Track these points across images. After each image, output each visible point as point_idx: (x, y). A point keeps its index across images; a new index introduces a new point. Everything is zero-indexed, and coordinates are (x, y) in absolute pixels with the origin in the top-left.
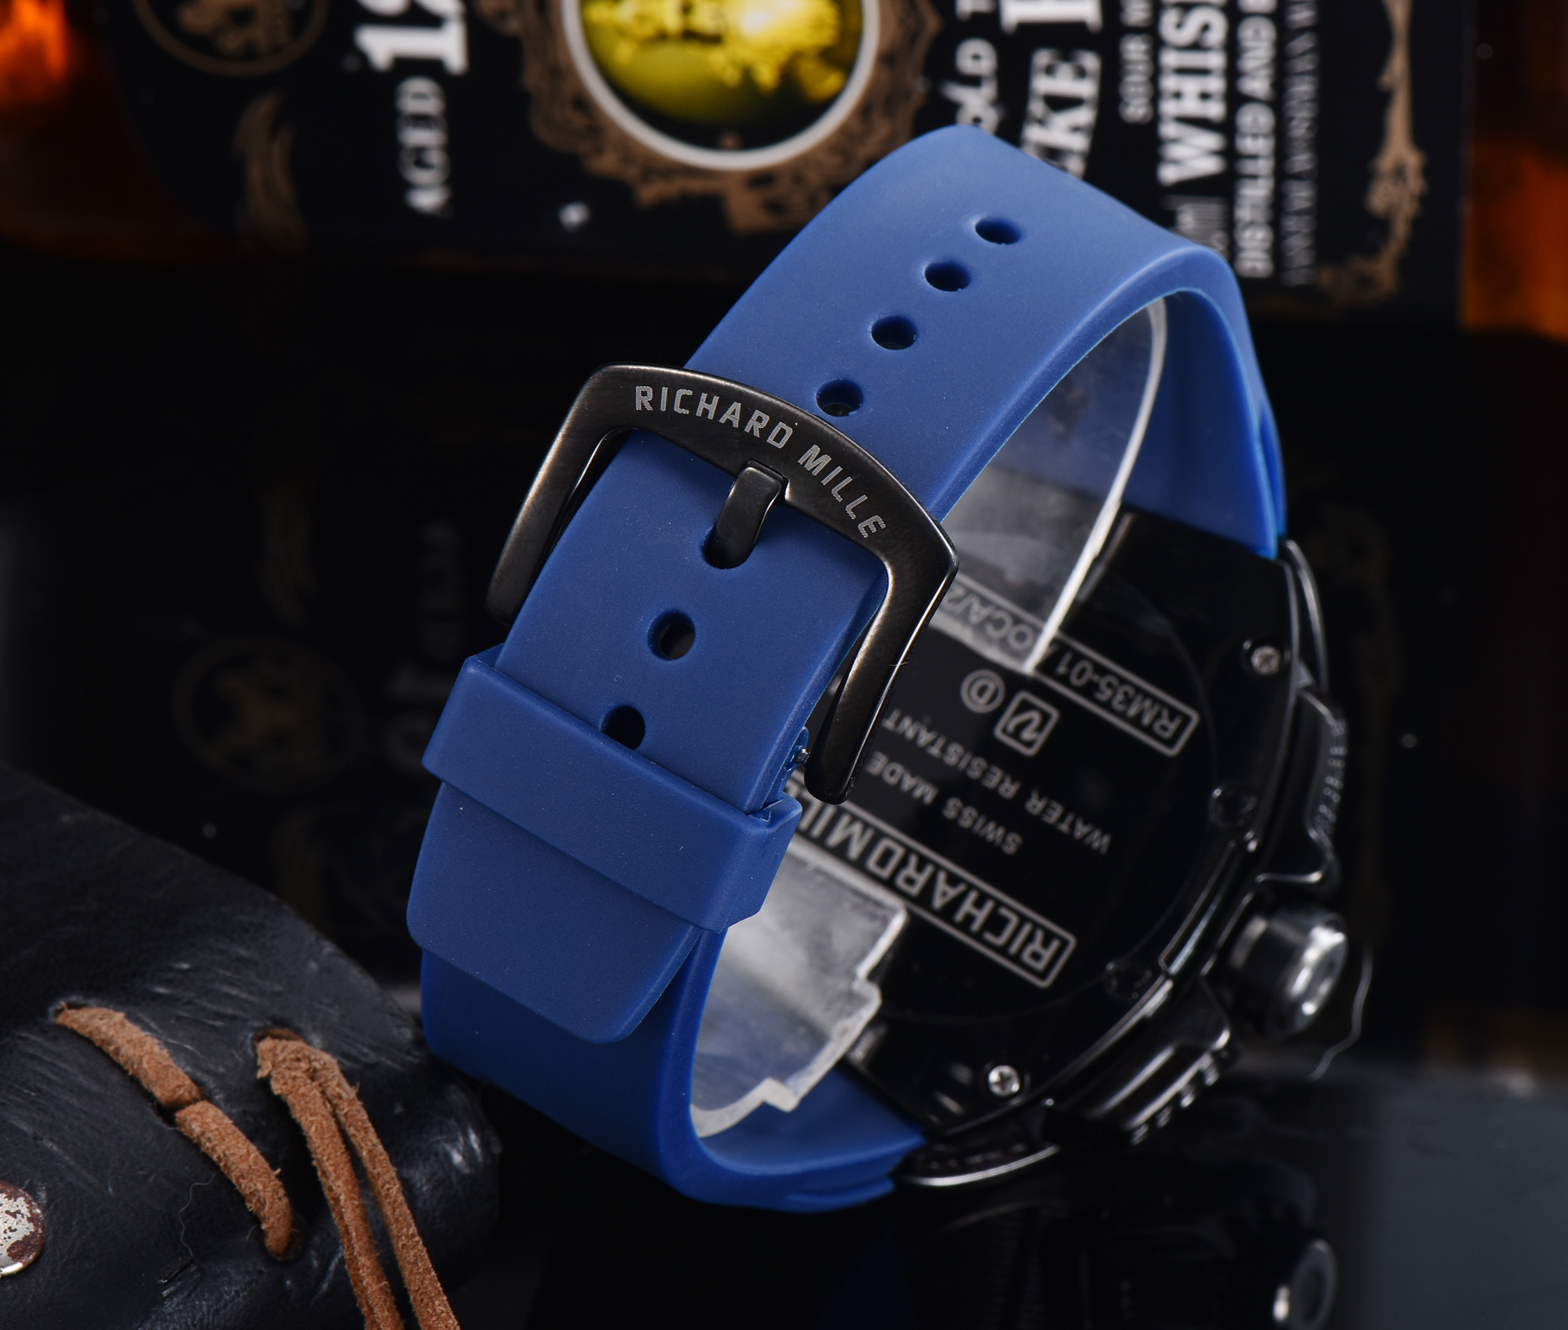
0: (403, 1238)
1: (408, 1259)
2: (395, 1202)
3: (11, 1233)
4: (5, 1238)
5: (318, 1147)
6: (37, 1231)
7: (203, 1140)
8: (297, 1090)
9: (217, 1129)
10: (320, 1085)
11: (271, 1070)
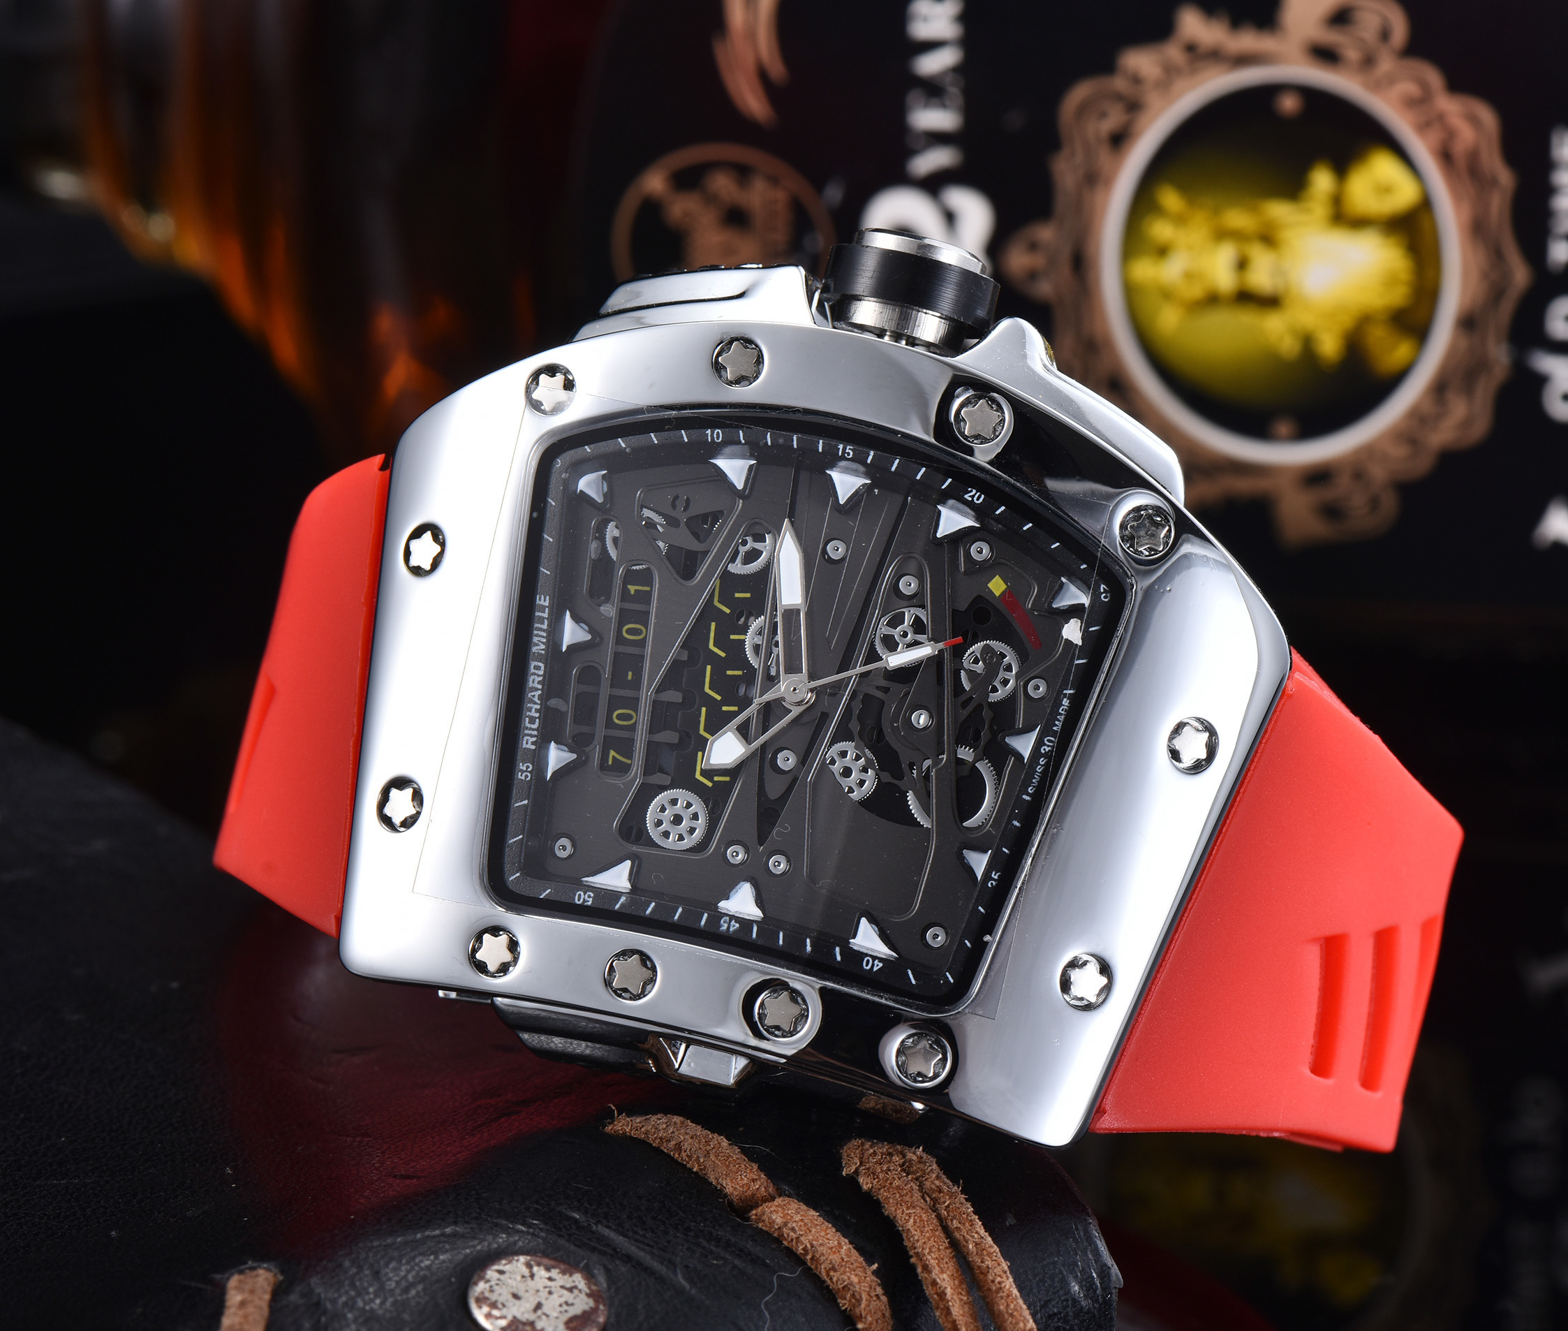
2: (1009, 1295)
3: (567, 1307)
4: (561, 1312)
5: (918, 1241)
6: (597, 1307)
7: (785, 1231)
8: (891, 1184)
9: (802, 1220)
10: (917, 1179)
11: (859, 1166)
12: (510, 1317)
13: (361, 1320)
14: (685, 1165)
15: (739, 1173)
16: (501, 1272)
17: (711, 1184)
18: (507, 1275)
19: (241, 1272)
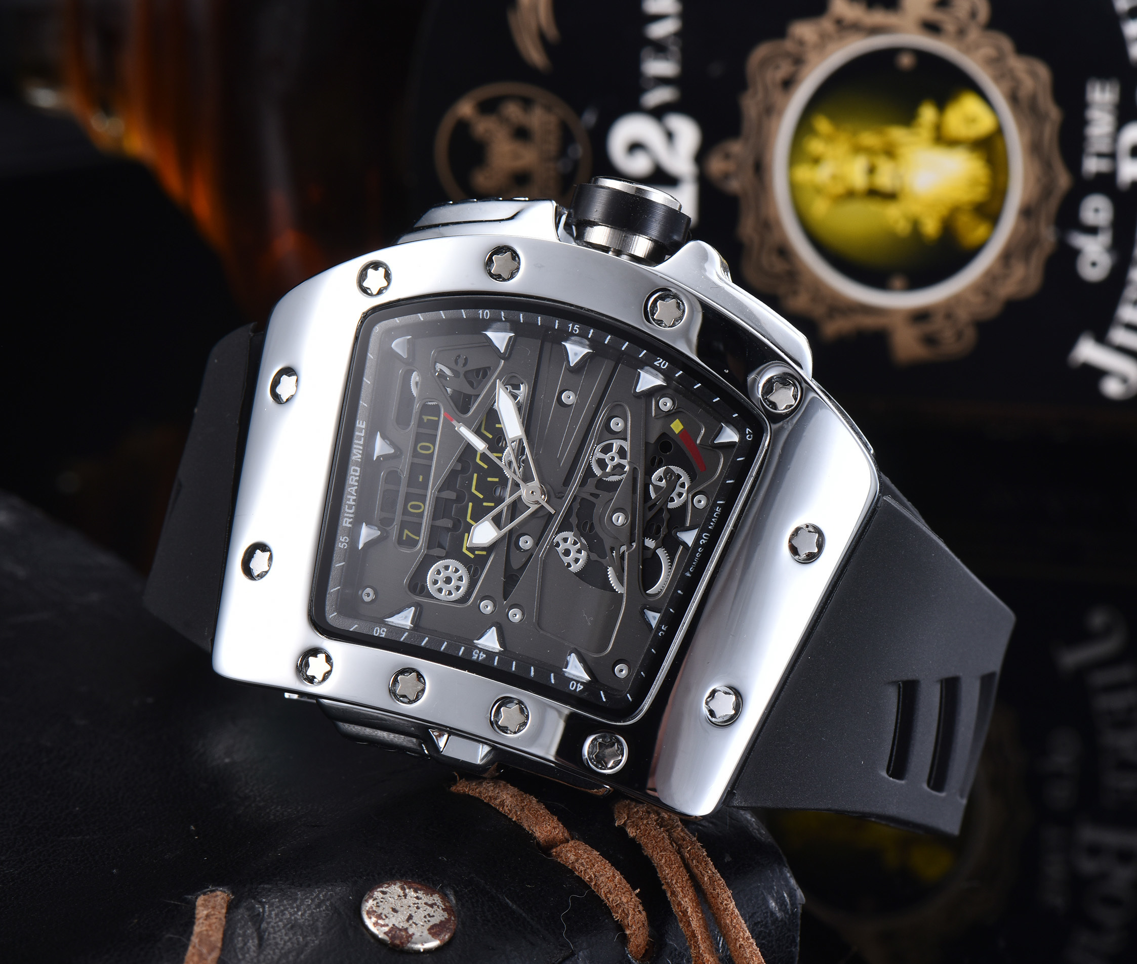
0: (741, 939)
1: (745, 955)
2: (732, 914)
3: (429, 919)
4: (425, 921)
5: (668, 874)
6: (450, 918)
7: (577, 865)
8: (649, 833)
9: (588, 858)
10: (667, 831)
11: (627, 820)
12: (391, 925)
13: (289, 926)
14: (507, 816)
15: (545, 823)
16: (384, 893)
17: (525, 829)
18: (388, 895)
19: (204, 894)
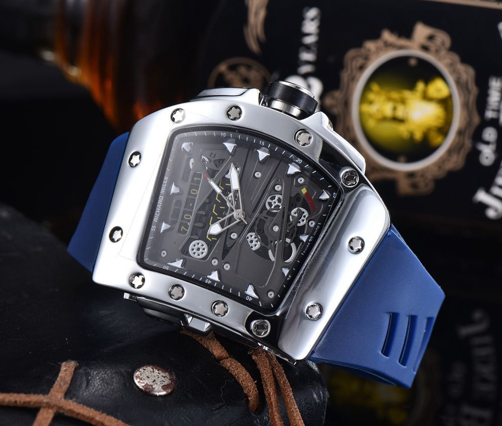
0: (293, 408)
2: (291, 398)
3: (163, 382)
5: (265, 377)
6: (172, 383)
8: (261, 359)
10: (269, 360)
11: (253, 352)
12: (145, 383)
15: (219, 349)
16: (144, 370)
17: (210, 351)
18: (146, 371)
19: (66, 362)
